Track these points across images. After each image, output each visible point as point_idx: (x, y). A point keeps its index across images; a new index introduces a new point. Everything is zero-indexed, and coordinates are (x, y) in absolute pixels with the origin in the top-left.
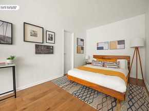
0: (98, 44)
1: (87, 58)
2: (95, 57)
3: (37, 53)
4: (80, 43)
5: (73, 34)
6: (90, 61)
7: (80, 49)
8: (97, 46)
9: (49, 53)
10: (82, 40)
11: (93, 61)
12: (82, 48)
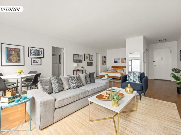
0: (114, 59)
1: (108, 68)
2: (112, 67)
3: (88, 65)
4: (104, 59)
5: (100, 54)
6: (110, 70)
7: (104, 63)
8: (114, 60)
9: (91, 65)
10: (105, 57)
11: (111, 69)
12: (105, 62)
